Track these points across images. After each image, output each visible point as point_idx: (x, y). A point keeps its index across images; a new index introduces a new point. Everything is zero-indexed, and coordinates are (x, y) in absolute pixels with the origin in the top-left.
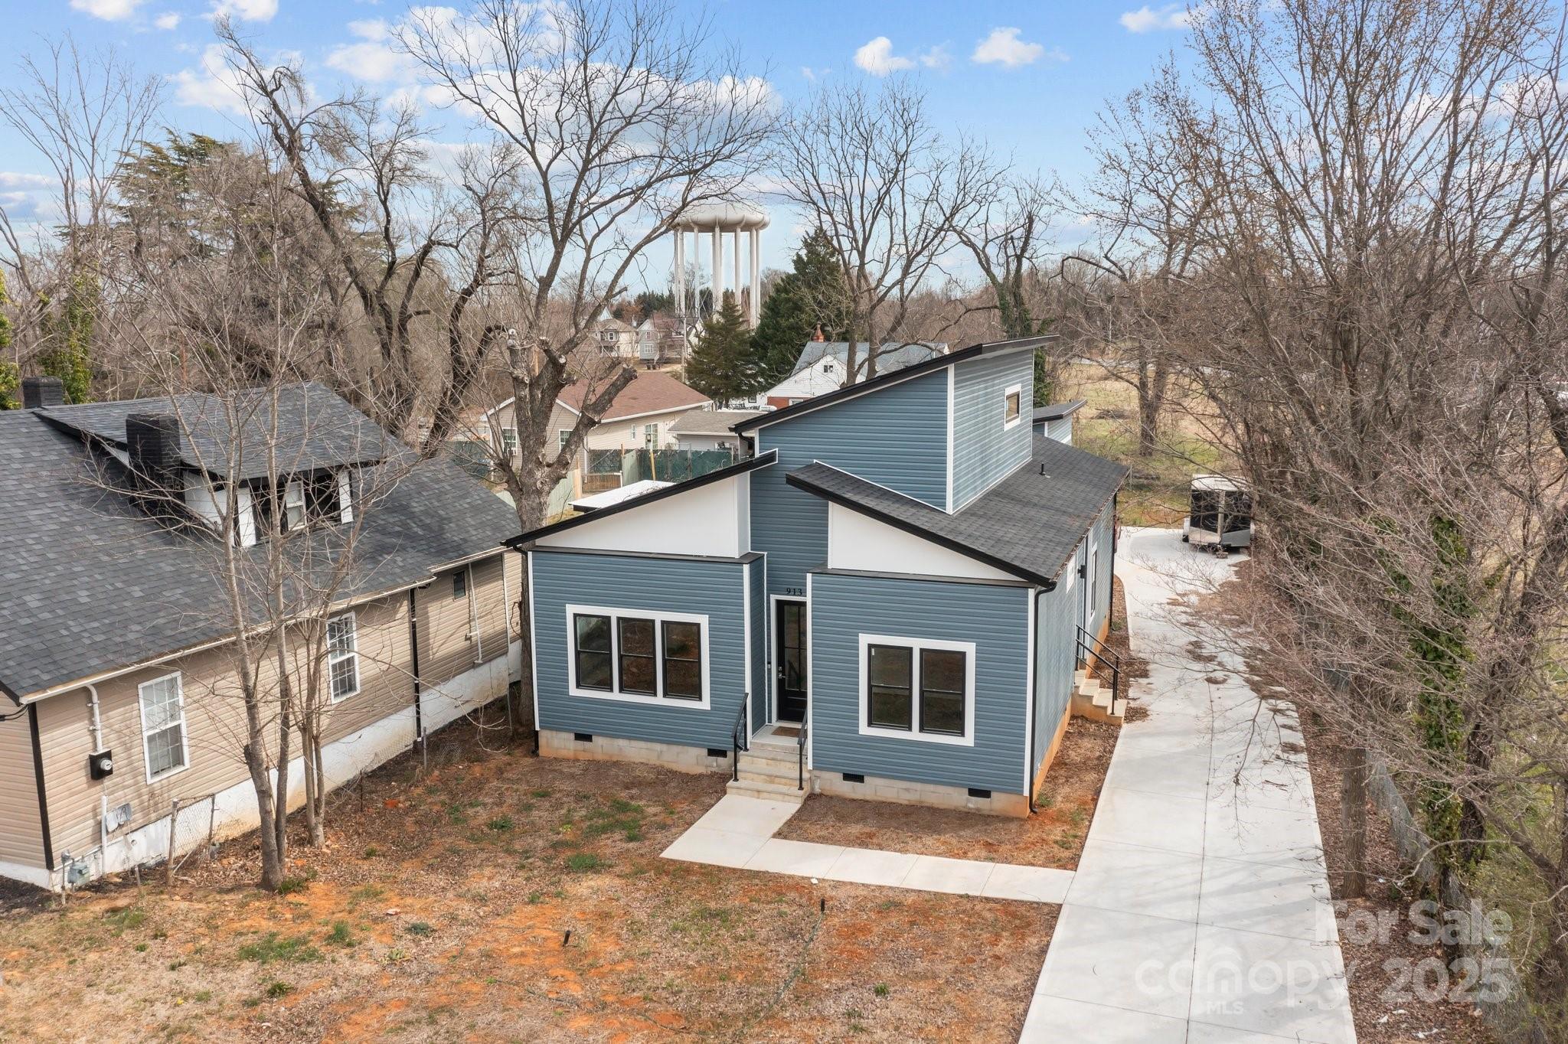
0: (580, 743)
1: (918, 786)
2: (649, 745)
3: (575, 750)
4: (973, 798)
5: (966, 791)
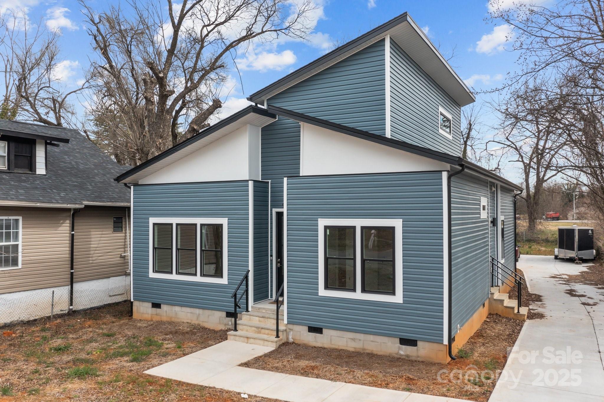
0: (154, 310)
1: (362, 337)
2: (192, 310)
3: (152, 315)
4: (403, 347)
5: (398, 340)
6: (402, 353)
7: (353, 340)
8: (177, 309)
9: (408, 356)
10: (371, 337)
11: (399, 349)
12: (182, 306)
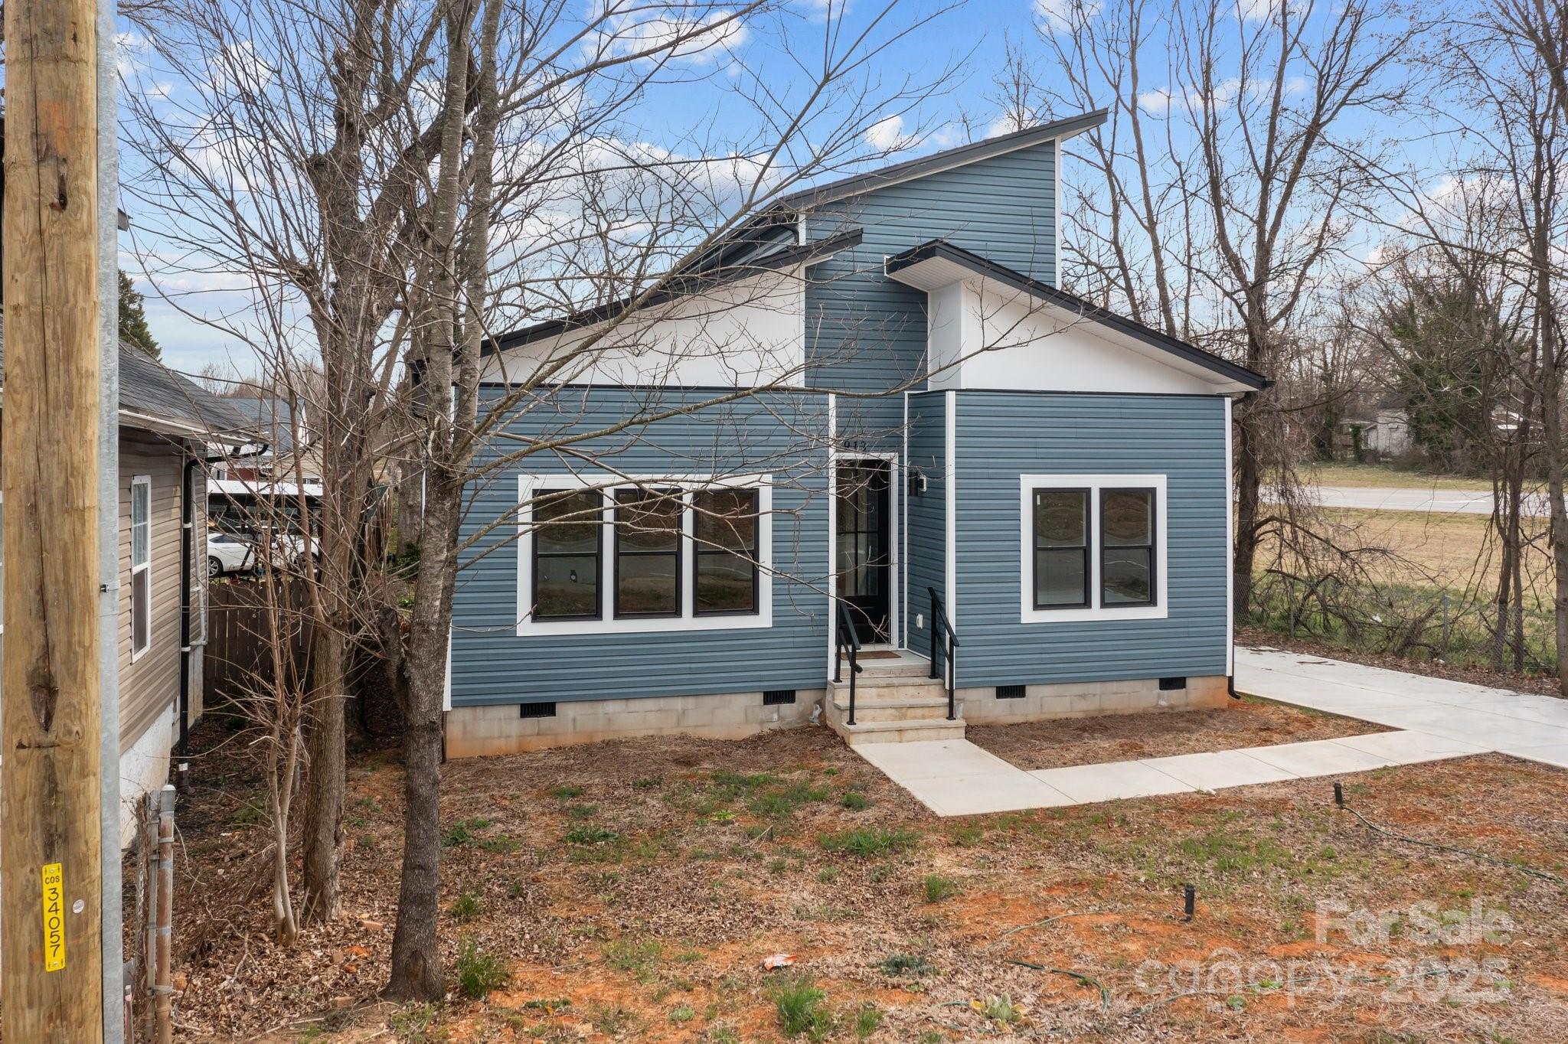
0: (531, 722)
1: (1096, 688)
2: (662, 703)
3: (521, 736)
4: (1166, 692)
5: (1157, 683)
6: (1163, 703)
7: (1083, 696)
8: (612, 707)
9: (1172, 707)
10: (1113, 687)
11: (1159, 697)
12: (627, 698)
